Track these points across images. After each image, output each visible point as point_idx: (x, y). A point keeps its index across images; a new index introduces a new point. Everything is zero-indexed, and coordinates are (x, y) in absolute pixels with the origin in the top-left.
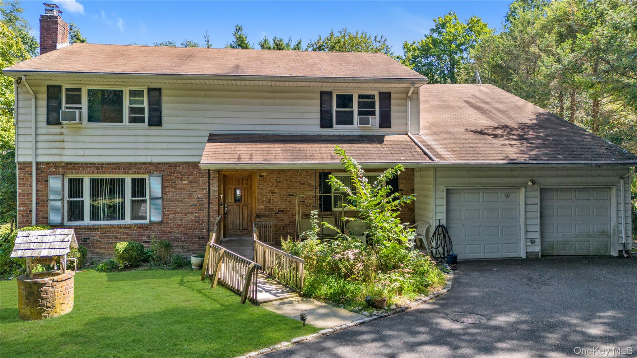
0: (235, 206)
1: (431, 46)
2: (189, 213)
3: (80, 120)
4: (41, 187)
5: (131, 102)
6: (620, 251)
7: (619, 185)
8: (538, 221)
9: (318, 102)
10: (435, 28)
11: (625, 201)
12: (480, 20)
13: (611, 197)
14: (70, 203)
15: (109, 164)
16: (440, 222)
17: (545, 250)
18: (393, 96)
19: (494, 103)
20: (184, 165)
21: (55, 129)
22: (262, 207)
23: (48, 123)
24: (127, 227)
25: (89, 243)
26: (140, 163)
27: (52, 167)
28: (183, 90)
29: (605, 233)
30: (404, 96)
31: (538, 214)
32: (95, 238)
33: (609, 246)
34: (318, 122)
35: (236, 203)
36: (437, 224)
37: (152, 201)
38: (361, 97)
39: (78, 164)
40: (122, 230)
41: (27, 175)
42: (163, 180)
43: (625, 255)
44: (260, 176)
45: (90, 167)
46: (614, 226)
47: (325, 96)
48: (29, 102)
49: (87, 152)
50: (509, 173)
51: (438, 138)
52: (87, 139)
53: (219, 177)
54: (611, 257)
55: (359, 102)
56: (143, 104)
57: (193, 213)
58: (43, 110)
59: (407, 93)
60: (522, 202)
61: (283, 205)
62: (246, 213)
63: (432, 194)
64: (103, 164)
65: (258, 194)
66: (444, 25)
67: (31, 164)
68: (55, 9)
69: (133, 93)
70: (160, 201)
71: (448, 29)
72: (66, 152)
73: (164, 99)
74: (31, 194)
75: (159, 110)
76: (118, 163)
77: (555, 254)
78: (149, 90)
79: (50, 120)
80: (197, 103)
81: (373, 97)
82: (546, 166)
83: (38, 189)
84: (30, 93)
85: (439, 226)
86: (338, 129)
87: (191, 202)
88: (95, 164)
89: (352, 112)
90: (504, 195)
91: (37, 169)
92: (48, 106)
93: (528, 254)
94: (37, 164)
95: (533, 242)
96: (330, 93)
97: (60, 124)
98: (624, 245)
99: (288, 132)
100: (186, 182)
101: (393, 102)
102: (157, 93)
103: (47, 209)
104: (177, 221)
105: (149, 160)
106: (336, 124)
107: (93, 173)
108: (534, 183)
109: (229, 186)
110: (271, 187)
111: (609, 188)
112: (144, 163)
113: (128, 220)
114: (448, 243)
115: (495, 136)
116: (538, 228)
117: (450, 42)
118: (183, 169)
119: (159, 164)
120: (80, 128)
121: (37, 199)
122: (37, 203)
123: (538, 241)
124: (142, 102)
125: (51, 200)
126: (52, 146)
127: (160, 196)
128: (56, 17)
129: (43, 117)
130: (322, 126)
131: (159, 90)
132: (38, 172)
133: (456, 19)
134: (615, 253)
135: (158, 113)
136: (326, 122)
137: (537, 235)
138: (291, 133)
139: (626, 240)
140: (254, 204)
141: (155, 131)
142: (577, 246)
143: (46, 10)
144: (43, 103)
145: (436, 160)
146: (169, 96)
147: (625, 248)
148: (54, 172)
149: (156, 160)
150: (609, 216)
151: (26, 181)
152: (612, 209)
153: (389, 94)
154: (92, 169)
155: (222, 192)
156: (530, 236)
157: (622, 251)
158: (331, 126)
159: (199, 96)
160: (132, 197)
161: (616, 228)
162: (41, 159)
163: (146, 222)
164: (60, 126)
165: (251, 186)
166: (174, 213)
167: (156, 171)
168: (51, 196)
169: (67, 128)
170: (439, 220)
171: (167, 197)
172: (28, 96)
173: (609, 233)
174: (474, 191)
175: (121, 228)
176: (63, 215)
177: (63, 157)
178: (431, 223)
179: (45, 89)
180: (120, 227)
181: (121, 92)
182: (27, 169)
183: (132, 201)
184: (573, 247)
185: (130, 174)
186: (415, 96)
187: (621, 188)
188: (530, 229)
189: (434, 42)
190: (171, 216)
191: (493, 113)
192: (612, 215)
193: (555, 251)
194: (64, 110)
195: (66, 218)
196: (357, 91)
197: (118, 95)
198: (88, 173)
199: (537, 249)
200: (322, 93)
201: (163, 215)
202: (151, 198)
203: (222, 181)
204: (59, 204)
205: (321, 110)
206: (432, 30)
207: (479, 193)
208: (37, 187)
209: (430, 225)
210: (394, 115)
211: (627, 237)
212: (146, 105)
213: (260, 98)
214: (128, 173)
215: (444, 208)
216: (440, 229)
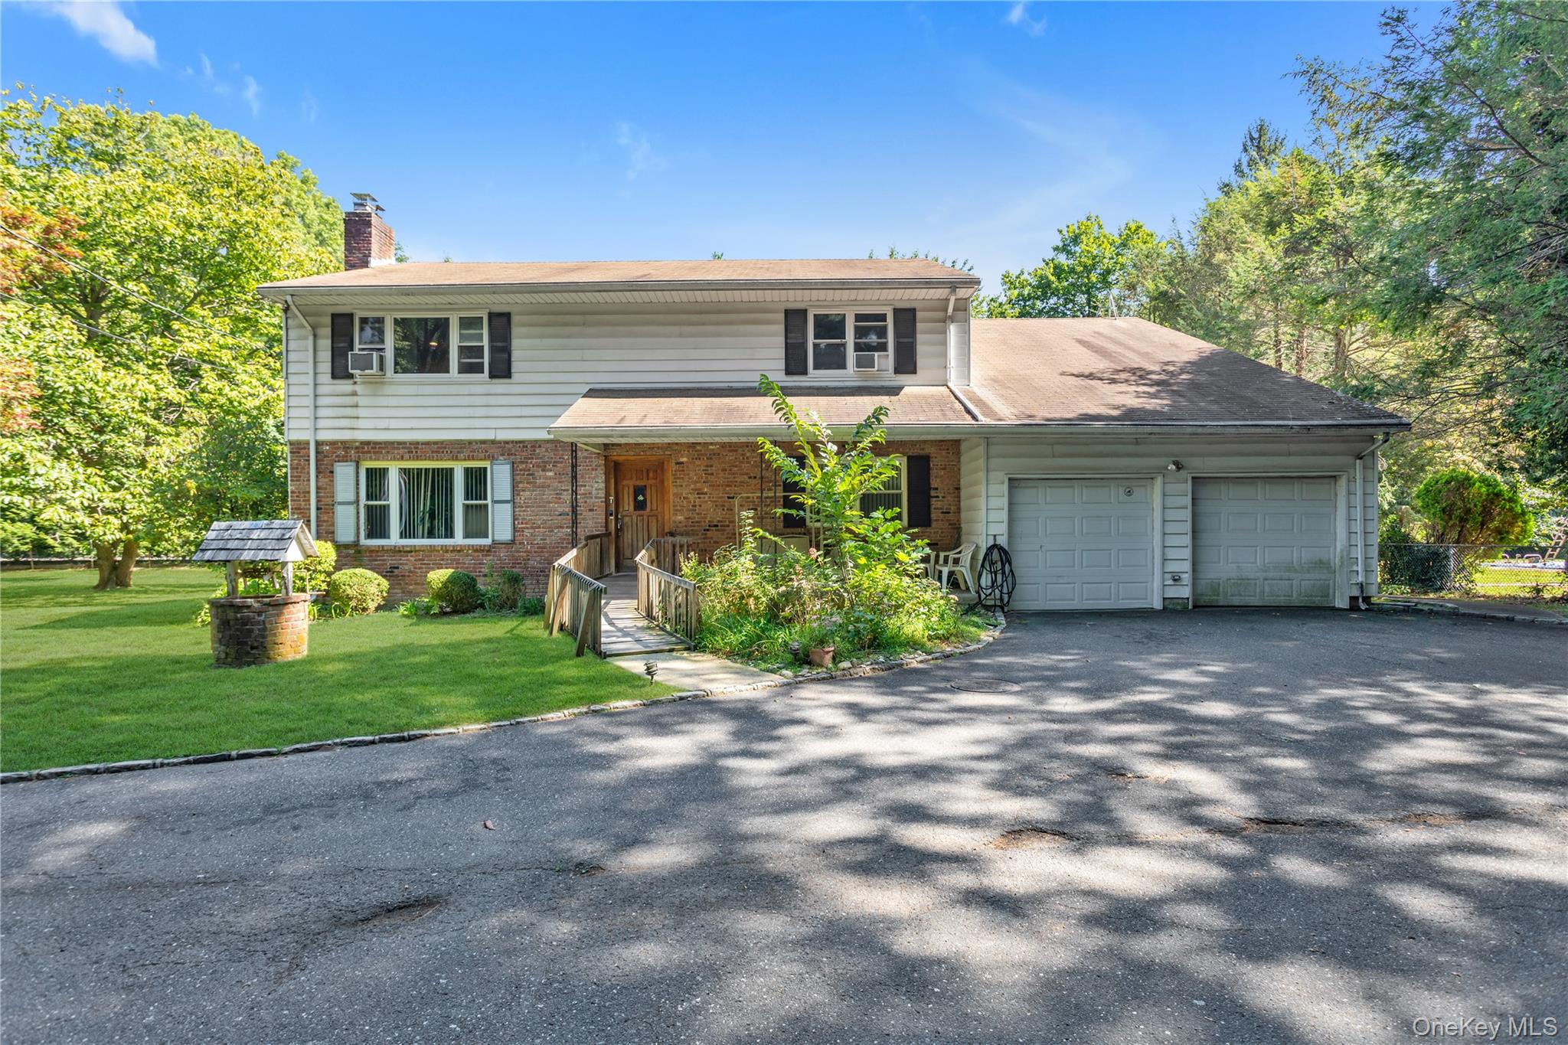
0: (634, 517)
1: (1053, 278)
2: (557, 527)
3: (382, 368)
4: (323, 481)
5: (462, 337)
6: (1353, 599)
7: (1352, 471)
8: (1187, 540)
9: (781, 328)
10: (1061, 245)
11: (1364, 502)
12: (1141, 227)
13: (1336, 495)
14: (369, 508)
15: (427, 443)
16: (995, 540)
17: (1202, 595)
18: (919, 315)
19: (1132, 343)
20: (549, 445)
21: (345, 386)
22: (680, 518)
23: (334, 376)
24: (458, 550)
25: (397, 576)
26: (476, 442)
27: (339, 448)
28: (544, 314)
29: (1322, 565)
30: (941, 314)
31: (1187, 527)
32: (406, 567)
33: (1331, 591)
34: (782, 364)
35: (637, 512)
36: (991, 543)
37: (496, 505)
38: (859, 318)
39: (380, 443)
40: (448, 555)
41: (302, 462)
42: (513, 470)
43: (1363, 606)
44: (677, 463)
45: (398, 449)
46: (1342, 551)
47: (794, 318)
48: (304, 342)
49: (393, 424)
50: (1131, 448)
51: (1003, 392)
52: (393, 401)
53: (605, 465)
54: (1334, 609)
55: (857, 328)
56: (482, 341)
57: (562, 527)
58: (326, 355)
59: (946, 310)
60: (1157, 504)
61: (718, 516)
62: (655, 529)
63: (983, 488)
64: (418, 443)
65: (674, 494)
66: (1076, 240)
67: (308, 443)
68: (369, 203)
69: (467, 323)
70: (509, 506)
71: (1083, 246)
72: (360, 423)
73: (516, 331)
74: (309, 492)
75: (507, 351)
76: (442, 442)
77: (1221, 604)
78: (491, 315)
79: (337, 371)
80: (569, 337)
81: (882, 317)
82: (1200, 430)
83: (320, 484)
84: (304, 327)
85: (995, 546)
86: (817, 376)
87: (559, 509)
88: (404, 443)
89: (844, 345)
90: (1121, 490)
91: (317, 452)
92: (333, 348)
93: (1167, 602)
94: (318, 444)
95: (1176, 580)
96: (804, 313)
97: (351, 376)
98: (1361, 586)
99: (726, 385)
100: (551, 474)
101: (919, 326)
102: (504, 320)
103: (333, 517)
104: (538, 540)
105: (490, 435)
106: (815, 368)
107: (402, 458)
108: (1179, 466)
109: (625, 482)
110: (695, 482)
111: (1335, 477)
112: (483, 442)
113: (459, 539)
114: (1010, 579)
115: (1113, 381)
116: (1187, 553)
117: (1088, 270)
118: (547, 451)
119: (507, 442)
120: (382, 383)
121: (318, 501)
122: (318, 509)
123: (1186, 578)
124: (480, 337)
125: (340, 503)
126: (340, 415)
127: (509, 498)
128: (369, 215)
129: (326, 367)
130: (788, 372)
131: (507, 316)
132: (320, 457)
133: (1100, 227)
134: (1342, 603)
135: (506, 356)
136: (795, 364)
137: (1187, 566)
138: (731, 385)
139: (1366, 577)
140: (667, 513)
141: (500, 386)
142: (1267, 589)
143: (355, 204)
144: (326, 343)
145: (984, 420)
146: (523, 325)
147: (1362, 592)
148: (344, 456)
149: (502, 436)
150: (1332, 531)
151: (300, 470)
152: (1338, 518)
153: (913, 311)
154: (401, 451)
155: (612, 491)
156: (1172, 567)
157: (1357, 598)
158: (805, 372)
159: (574, 324)
160: (467, 498)
161: (1345, 553)
162: (325, 436)
163: (487, 542)
164: (351, 381)
165: (662, 481)
166: (532, 528)
167: (503, 455)
168: (339, 498)
169: (363, 383)
170: (995, 536)
171: (521, 499)
172: (303, 332)
173: (1332, 564)
174: (1063, 483)
175: (447, 551)
176: (358, 529)
177: (356, 432)
178: (980, 544)
179: (328, 320)
180: (446, 549)
181: (447, 320)
182: (303, 452)
183: (467, 507)
184: (1258, 590)
185: (461, 460)
186: (960, 314)
187: (1358, 477)
188: (1171, 554)
189: (1058, 271)
190: (527, 533)
191: (1124, 356)
192: (1338, 531)
193: (1221, 597)
194: (356, 351)
195: (362, 534)
196: (855, 308)
197: (442, 326)
198: (394, 459)
199: (1185, 592)
200: (788, 313)
201: (515, 530)
202: (494, 502)
203: (612, 472)
204: (352, 509)
205: (786, 343)
206: (1056, 249)
207: (1073, 487)
208: (317, 481)
209: (977, 546)
210: (921, 349)
211: (1368, 571)
212: (486, 343)
213: (675, 324)
214: (457, 459)
215: (1004, 515)
216: (995, 552)
